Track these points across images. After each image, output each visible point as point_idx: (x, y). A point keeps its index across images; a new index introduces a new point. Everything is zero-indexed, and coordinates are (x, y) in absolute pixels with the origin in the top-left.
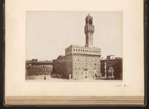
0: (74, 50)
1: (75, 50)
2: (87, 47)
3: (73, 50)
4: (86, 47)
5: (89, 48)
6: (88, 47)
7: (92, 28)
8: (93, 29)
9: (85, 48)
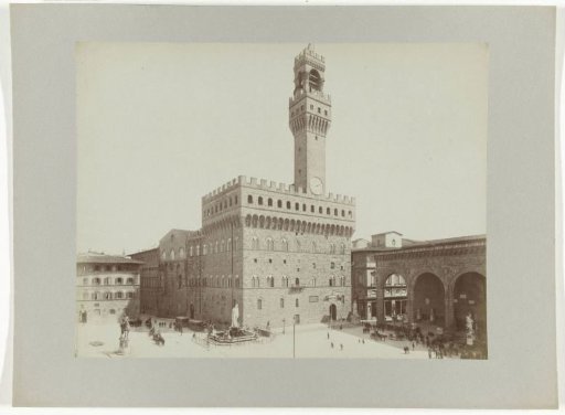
0: (250, 199)
1: (255, 199)
2: (301, 190)
3: (244, 201)
4: (296, 190)
5: (309, 194)
6: (305, 191)
7: (324, 108)
8: (326, 112)
9: (292, 192)
